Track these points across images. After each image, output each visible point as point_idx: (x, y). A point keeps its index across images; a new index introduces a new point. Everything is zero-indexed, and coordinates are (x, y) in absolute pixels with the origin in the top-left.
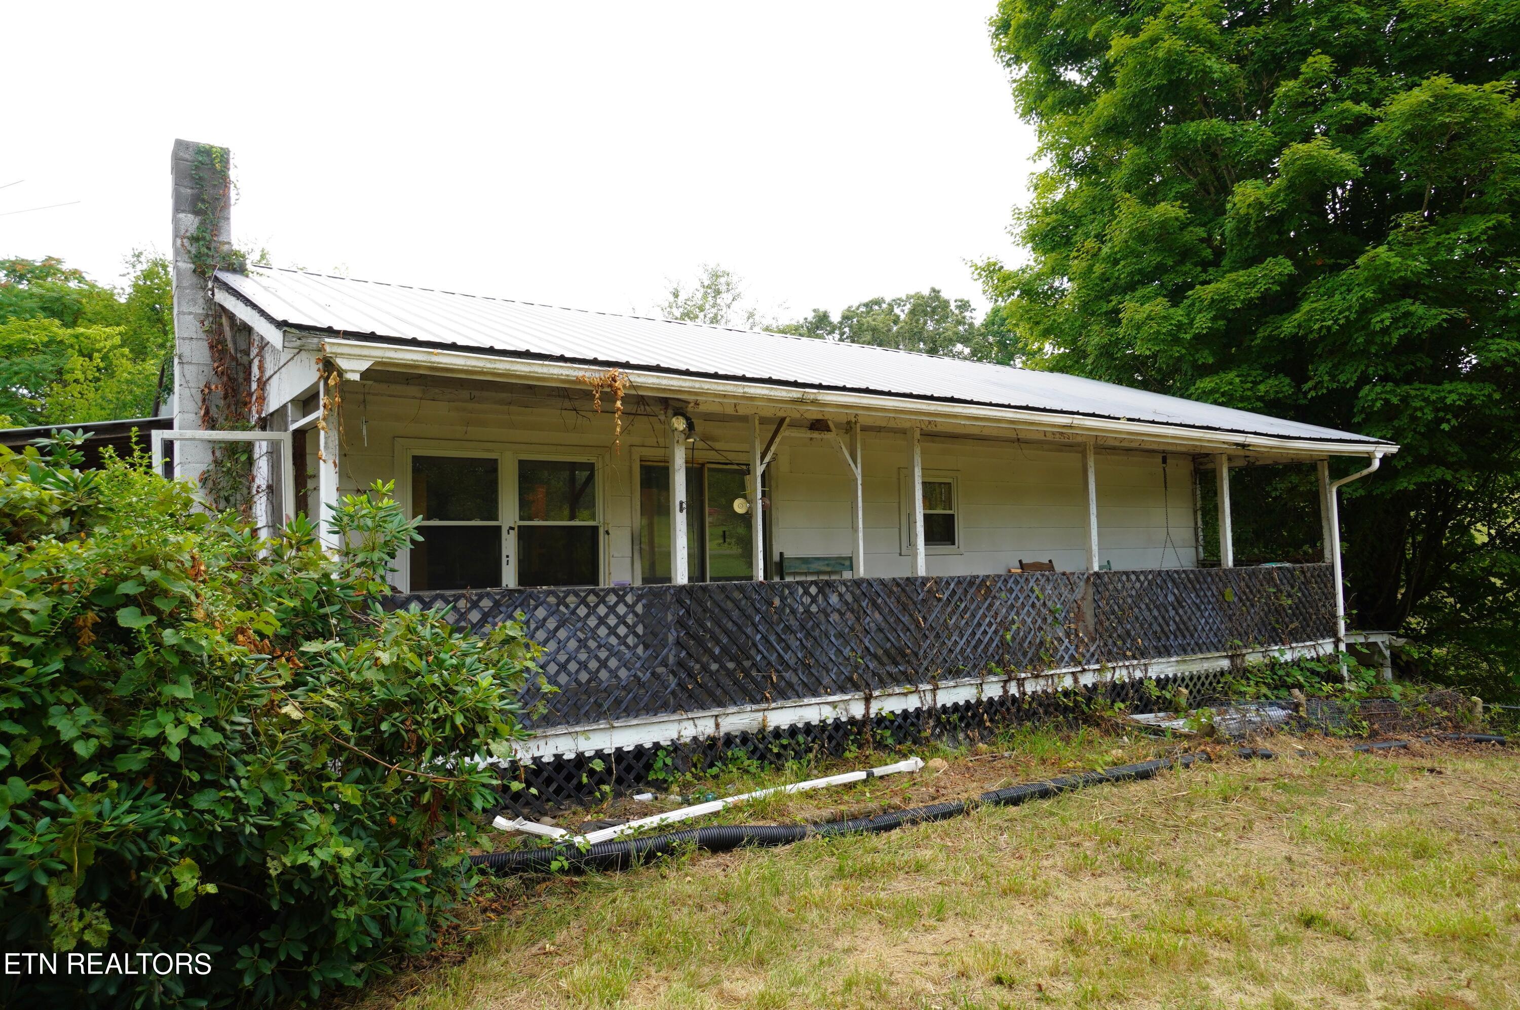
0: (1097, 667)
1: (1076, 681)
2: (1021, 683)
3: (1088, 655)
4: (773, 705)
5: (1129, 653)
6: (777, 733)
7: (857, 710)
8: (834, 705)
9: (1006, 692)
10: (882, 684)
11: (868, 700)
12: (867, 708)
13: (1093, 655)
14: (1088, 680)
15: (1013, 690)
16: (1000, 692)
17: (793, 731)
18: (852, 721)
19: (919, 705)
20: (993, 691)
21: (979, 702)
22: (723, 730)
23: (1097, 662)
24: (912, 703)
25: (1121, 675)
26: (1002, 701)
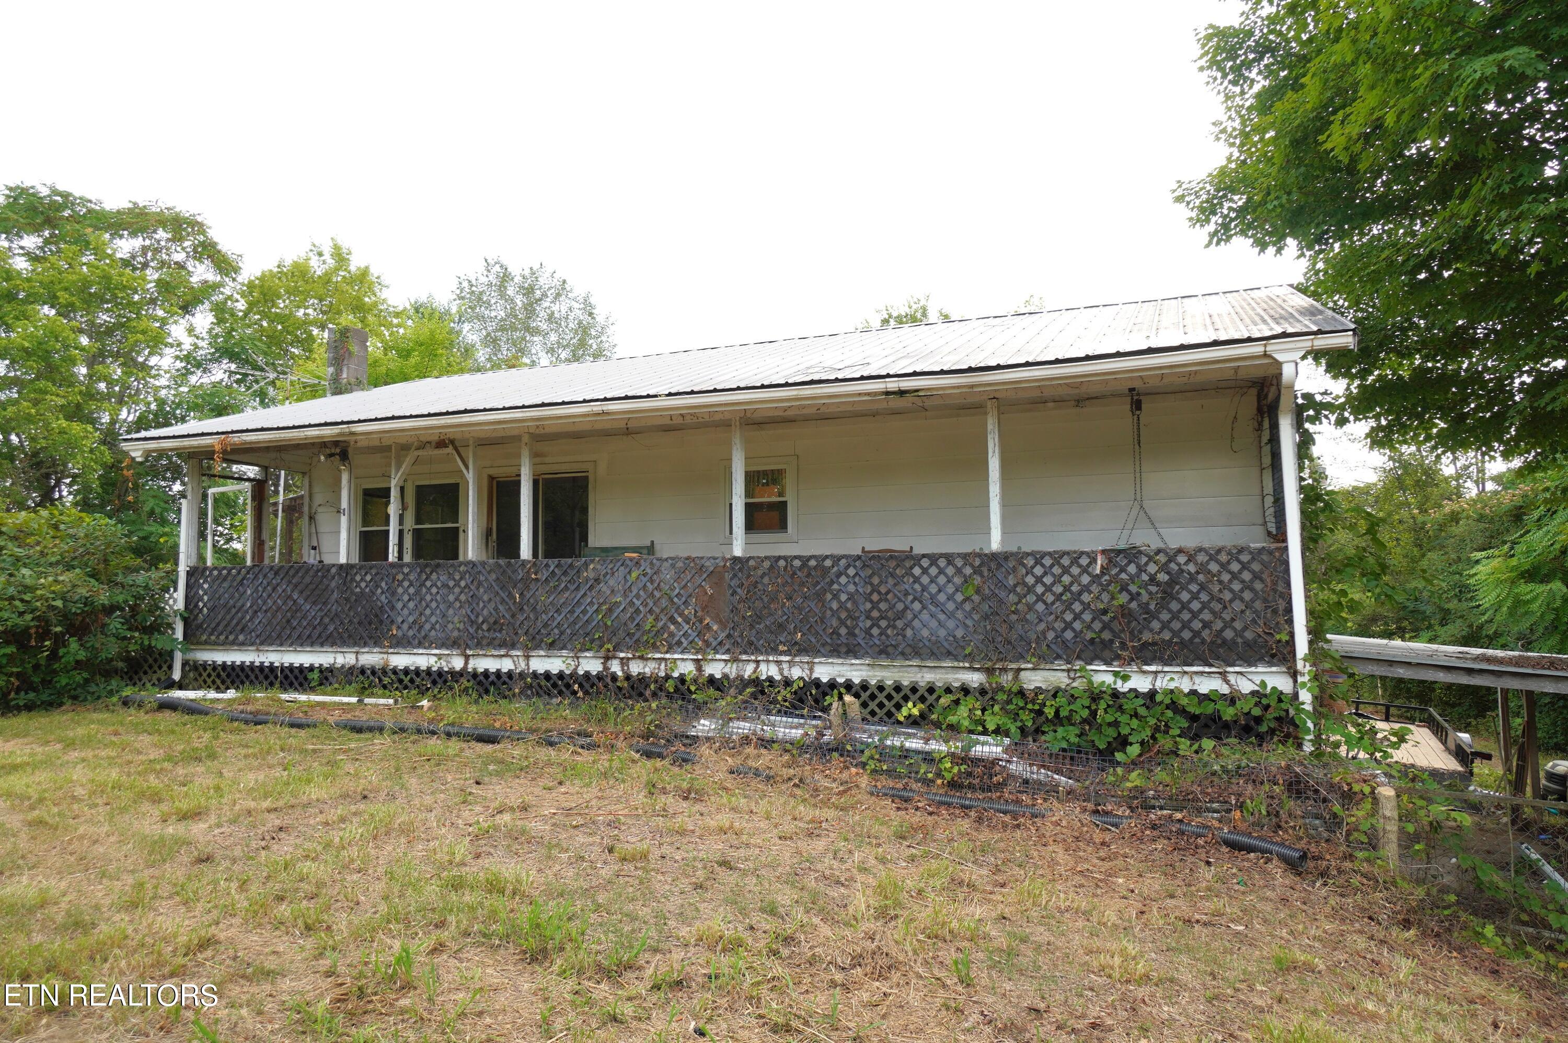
0: (724, 657)
1: (699, 669)
2: (624, 662)
3: (714, 644)
4: (391, 650)
5: (781, 648)
6: (395, 671)
7: (458, 663)
8: (439, 657)
9: (606, 668)
10: (479, 645)
11: (467, 658)
12: (466, 663)
13: (720, 643)
14: (715, 669)
15: (615, 667)
16: (600, 668)
17: (406, 671)
18: (452, 672)
19: (513, 667)
20: (591, 665)
21: (574, 674)
22: (361, 663)
23: (728, 651)
24: (506, 665)
25: (768, 670)
26: (599, 677)
